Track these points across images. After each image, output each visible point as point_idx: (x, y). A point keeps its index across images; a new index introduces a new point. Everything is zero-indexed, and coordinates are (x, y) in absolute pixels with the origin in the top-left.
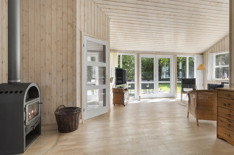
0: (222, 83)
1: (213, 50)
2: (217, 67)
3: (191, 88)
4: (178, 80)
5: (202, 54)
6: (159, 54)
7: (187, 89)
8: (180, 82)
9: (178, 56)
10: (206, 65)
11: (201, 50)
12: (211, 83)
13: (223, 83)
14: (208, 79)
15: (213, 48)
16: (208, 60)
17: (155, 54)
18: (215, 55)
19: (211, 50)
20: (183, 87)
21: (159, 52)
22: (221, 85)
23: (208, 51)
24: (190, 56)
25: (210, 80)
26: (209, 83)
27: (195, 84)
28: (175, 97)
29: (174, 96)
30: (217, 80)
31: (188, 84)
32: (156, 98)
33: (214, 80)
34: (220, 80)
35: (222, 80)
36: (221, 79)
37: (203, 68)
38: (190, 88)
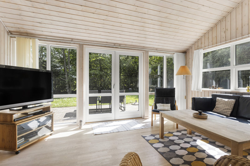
0: (213, 95)
1: (200, 45)
2: (206, 70)
3: (168, 103)
4: (151, 89)
5: (185, 52)
6: (120, 47)
7: (163, 104)
8: (154, 93)
9: (150, 54)
10: (189, 68)
11: (183, 46)
12: (196, 96)
13: (215, 96)
14: (192, 89)
15: (200, 43)
16: (192, 60)
17: (113, 47)
18: (202, 52)
19: (197, 45)
20: (157, 102)
21: (120, 45)
22: (212, 98)
23: (193, 48)
24: (169, 55)
25: (195, 90)
26: (194, 96)
27: (174, 96)
28: (145, 118)
29: (144, 116)
30: (205, 91)
31: (164, 98)
32: (115, 120)
33: (200, 90)
34: (208, 91)
35: (212, 92)
36: (211, 89)
37: (185, 71)
38: (166, 104)
